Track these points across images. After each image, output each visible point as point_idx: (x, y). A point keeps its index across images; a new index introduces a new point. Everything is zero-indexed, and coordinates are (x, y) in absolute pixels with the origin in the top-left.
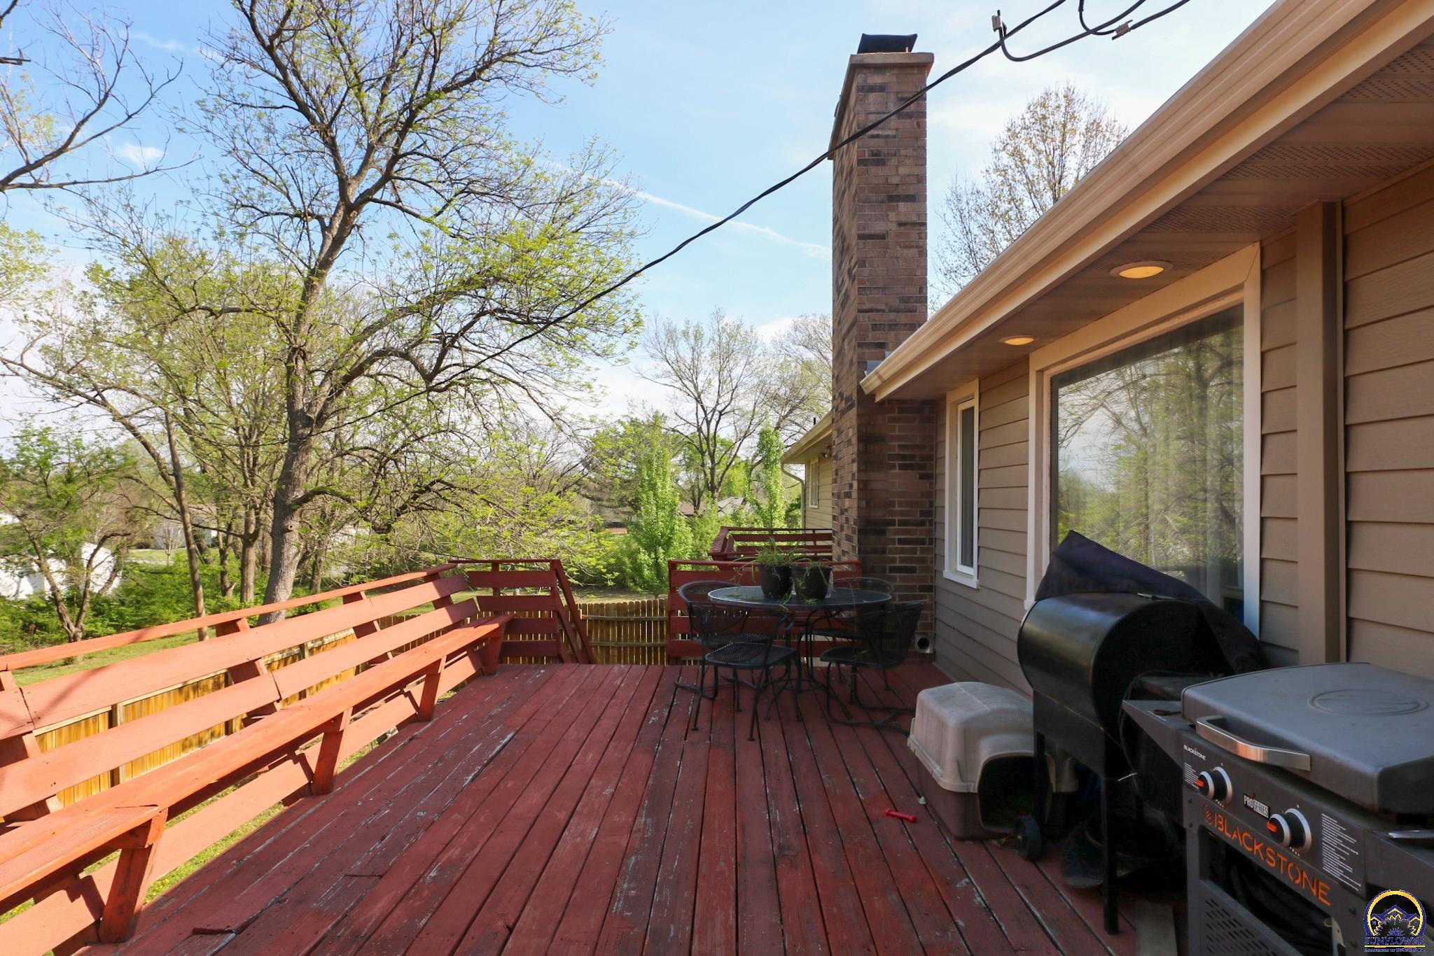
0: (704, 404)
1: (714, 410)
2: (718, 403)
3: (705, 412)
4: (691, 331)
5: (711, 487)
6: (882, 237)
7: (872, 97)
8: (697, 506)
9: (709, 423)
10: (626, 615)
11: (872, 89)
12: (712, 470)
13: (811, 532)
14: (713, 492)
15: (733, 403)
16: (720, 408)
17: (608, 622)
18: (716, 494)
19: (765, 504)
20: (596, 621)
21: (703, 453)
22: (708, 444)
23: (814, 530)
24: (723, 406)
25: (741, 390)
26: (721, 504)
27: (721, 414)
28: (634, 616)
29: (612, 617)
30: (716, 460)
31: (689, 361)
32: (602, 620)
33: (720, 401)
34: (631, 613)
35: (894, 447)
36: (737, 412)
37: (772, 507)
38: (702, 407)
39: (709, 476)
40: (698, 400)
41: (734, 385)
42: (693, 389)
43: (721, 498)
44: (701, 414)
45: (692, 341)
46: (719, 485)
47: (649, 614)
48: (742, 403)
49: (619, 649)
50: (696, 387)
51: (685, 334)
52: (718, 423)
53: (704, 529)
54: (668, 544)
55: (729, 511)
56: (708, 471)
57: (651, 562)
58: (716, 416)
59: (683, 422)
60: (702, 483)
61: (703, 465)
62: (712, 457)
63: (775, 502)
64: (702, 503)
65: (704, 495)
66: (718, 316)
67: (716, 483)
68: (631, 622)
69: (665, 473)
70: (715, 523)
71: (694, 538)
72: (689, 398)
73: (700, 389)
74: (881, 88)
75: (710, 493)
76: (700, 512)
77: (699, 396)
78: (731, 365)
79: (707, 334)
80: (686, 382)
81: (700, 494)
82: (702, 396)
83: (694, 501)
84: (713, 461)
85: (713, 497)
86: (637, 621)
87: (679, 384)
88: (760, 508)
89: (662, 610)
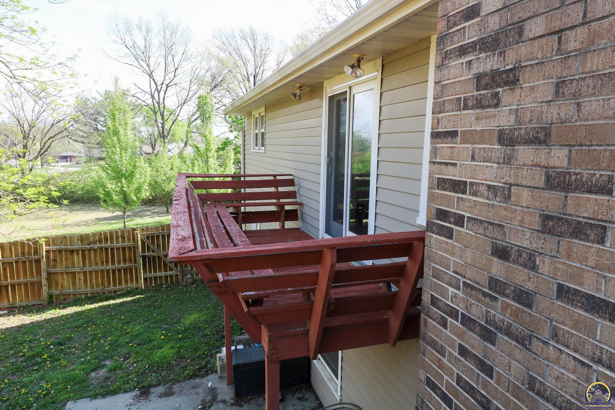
0: (155, 79)
1: (162, 83)
2: (164, 80)
3: (156, 85)
4: (143, 25)
5: (163, 136)
8: (154, 149)
9: (159, 92)
10: (89, 244)
12: (163, 124)
13: (271, 178)
14: (164, 139)
16: (166, 82)
17: (72, 252)
18: (166, 141)
19: (202, 147)
20: (60, 251)
21: (155, 113)
22: (159, 106)
23: (275, 176)
24: (169, 81)
26: (170, 147)
27: (167, 86)
28: (98, 245)
29: (76, 247)
30: (166, 118)
31: (142, 48)
32: (66, 251)
34: (95, 243)
37: (207, 150)
38: (153, 80)
39: (161, 129)
40: (151, 75)
41: (176, 66)
42: (146, 68)
43: (169, 142)
45: (144, 33)
46: (168, 135)
47: (112, 242)
49: (85, 273)
50: (149, 67)
51: (139, 27)
52: (165, 92)
53: (159, 165)
54: (130, 176)
55: (176, 151)
56: (160, 125)
57: (118, 189)
58: (164, 87)
59: (141, 91)
60: (156, 133)
61: (156, 121)
62: (162, 115)
63: (210, 146)
64: (157, 147)
65: (158, 141)
66: (163, 17)
67: (166, 133)
68: (95, 250)
69: (126, 124)
70: (166, 160)
71: (152, 170)
72: (144, 73)
73: (152, 69)
75: (162, 140)
76: (156, 152)
77: (151, 73)
80: (142, 63)
81: (155, 141)
82: (153, 73)
83: (152, 145)
84: (163, 119)
85: (164, 142)
86: (101, 249)
87: (136, 64)
88: (199, 151)
89: (123, 238)
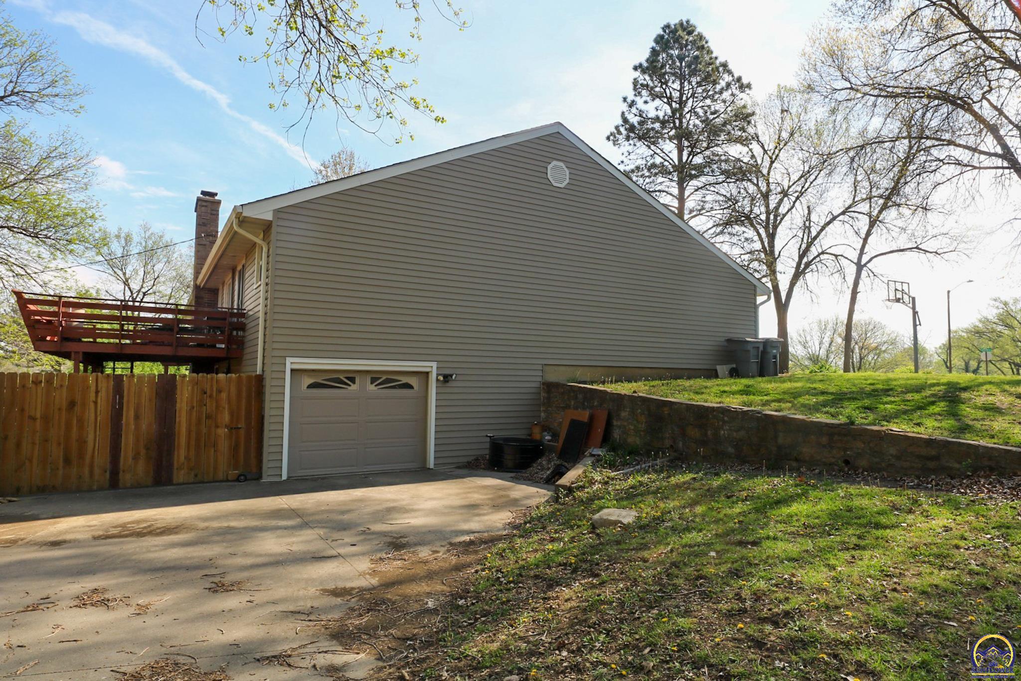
0: (131, 286)
1: (139, 291)
2: (142, 287)
3: (131, 292)
4: (123, 235)
6: (205, 245)
7: (203, 208)
11: (203, 206)
15: (154, 287)
16: (144, 290)
24: (147, 289)
25: (162, 279)
27: (144, 294)
31: (119, 256)
33: (144, 286)
35: (206, 300)
36: (157, 294)
38: (129, 288)
40: (126, 284)
41: (156, 275)
42: (122, 276)
44: (128, 293)
45: (123, 242)
48: (162, 288)
50: (124, 274)
51: (118, 237)
58: (140, 296)
59: (112, 298)
66: (146, 228)
72: (118, 281)
73: (127, 276)
74: (206, 206)
77: (127, 281)
78: (155, 261)
79: (136, 238)
80: (117, 270)
82: (129, 281)
87: (111, 271)
